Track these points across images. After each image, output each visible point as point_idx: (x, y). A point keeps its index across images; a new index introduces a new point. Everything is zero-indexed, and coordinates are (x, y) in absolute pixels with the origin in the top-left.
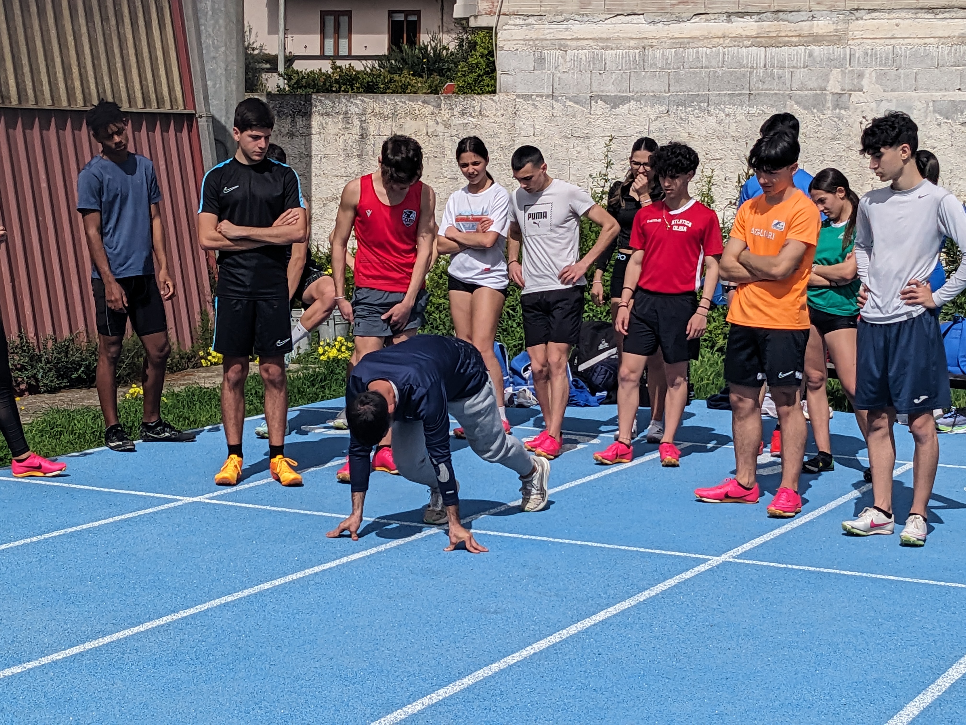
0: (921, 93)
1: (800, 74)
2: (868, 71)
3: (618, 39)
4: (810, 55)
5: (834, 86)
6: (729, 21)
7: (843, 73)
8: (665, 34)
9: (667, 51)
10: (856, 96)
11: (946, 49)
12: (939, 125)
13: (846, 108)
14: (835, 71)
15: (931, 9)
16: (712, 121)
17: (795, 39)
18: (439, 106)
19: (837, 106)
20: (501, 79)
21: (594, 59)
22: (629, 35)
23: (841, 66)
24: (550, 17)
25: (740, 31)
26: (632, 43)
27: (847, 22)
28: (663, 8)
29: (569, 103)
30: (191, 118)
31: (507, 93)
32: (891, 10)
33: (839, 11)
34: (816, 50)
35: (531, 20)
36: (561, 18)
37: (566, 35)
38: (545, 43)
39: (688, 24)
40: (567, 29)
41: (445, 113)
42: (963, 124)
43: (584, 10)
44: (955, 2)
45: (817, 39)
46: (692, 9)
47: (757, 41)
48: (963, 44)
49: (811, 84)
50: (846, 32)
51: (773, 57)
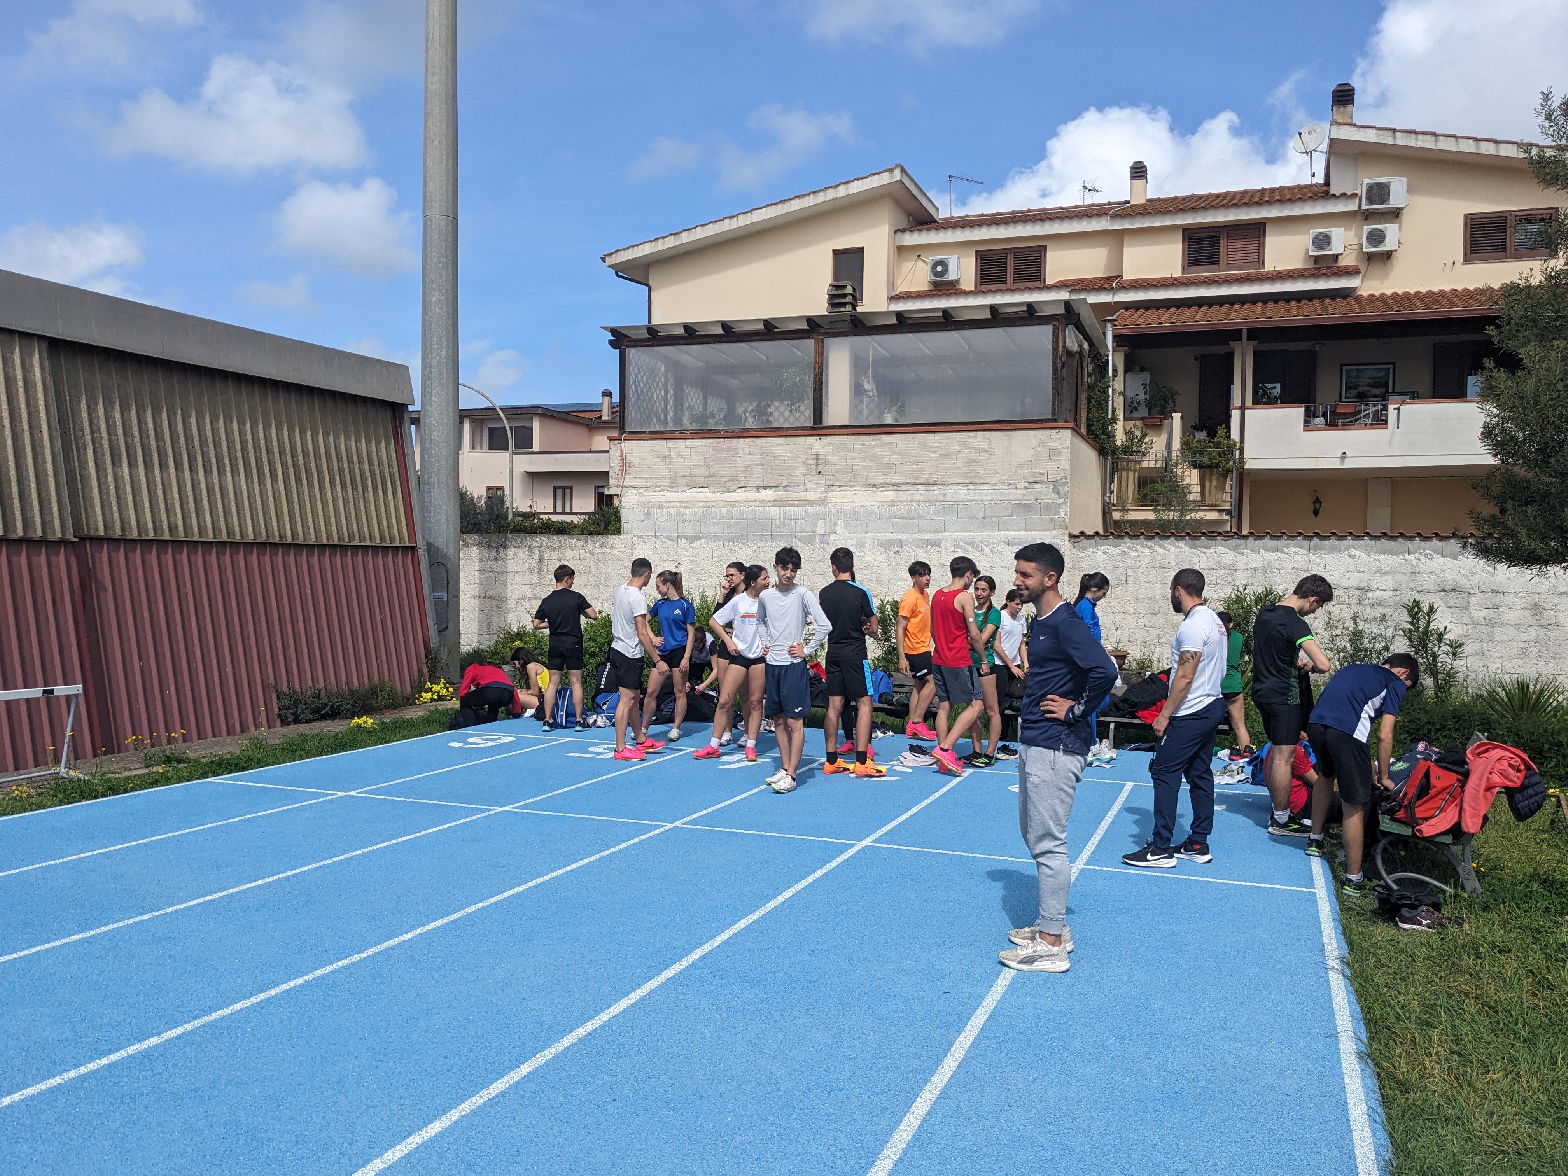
0: (870, 535)
1: (801, 523)
2: (839, 521)
3: (693, 502)
4: (806, 512)
5: (820, 530)
6: (758, 491)
7: (825, 522)
8: (721, 499)
9: (722, 509)
10: (833, 536)
11: (884, 509)
13: (827, 544)
14: (820, 521)
15: (874, 486)
16: (750, 550)
17: (797, 502)
18: (587, 542)
19: (822, 542)
20: (624, 525)
21: (679, 514)
22: (700, 500)
23: (824, 518)
24: (653, 489)
25: (765, 498)
26: (702, 504)
27: (826, 492)
28: (719, 484)
29: (664, 540)
30: (413, 548)
31: (628, 534)
32: (852, 486)
33: (822, 486)
34: (810, 509)
35: (642, 490)
36: (659, 489)
37: (663, 499)
38: (650, 504)
39: (734, 493)
40: (663, 496)
41: (590, 546)
42: (895, 553)
43: (673, 485)
44: (888, 481)
45: (810, 503)
46: (736, 484)
47: (775, 503)
48: (894, 505)
49: (807, 529)
50: (826, 498)
51: (784, 513)
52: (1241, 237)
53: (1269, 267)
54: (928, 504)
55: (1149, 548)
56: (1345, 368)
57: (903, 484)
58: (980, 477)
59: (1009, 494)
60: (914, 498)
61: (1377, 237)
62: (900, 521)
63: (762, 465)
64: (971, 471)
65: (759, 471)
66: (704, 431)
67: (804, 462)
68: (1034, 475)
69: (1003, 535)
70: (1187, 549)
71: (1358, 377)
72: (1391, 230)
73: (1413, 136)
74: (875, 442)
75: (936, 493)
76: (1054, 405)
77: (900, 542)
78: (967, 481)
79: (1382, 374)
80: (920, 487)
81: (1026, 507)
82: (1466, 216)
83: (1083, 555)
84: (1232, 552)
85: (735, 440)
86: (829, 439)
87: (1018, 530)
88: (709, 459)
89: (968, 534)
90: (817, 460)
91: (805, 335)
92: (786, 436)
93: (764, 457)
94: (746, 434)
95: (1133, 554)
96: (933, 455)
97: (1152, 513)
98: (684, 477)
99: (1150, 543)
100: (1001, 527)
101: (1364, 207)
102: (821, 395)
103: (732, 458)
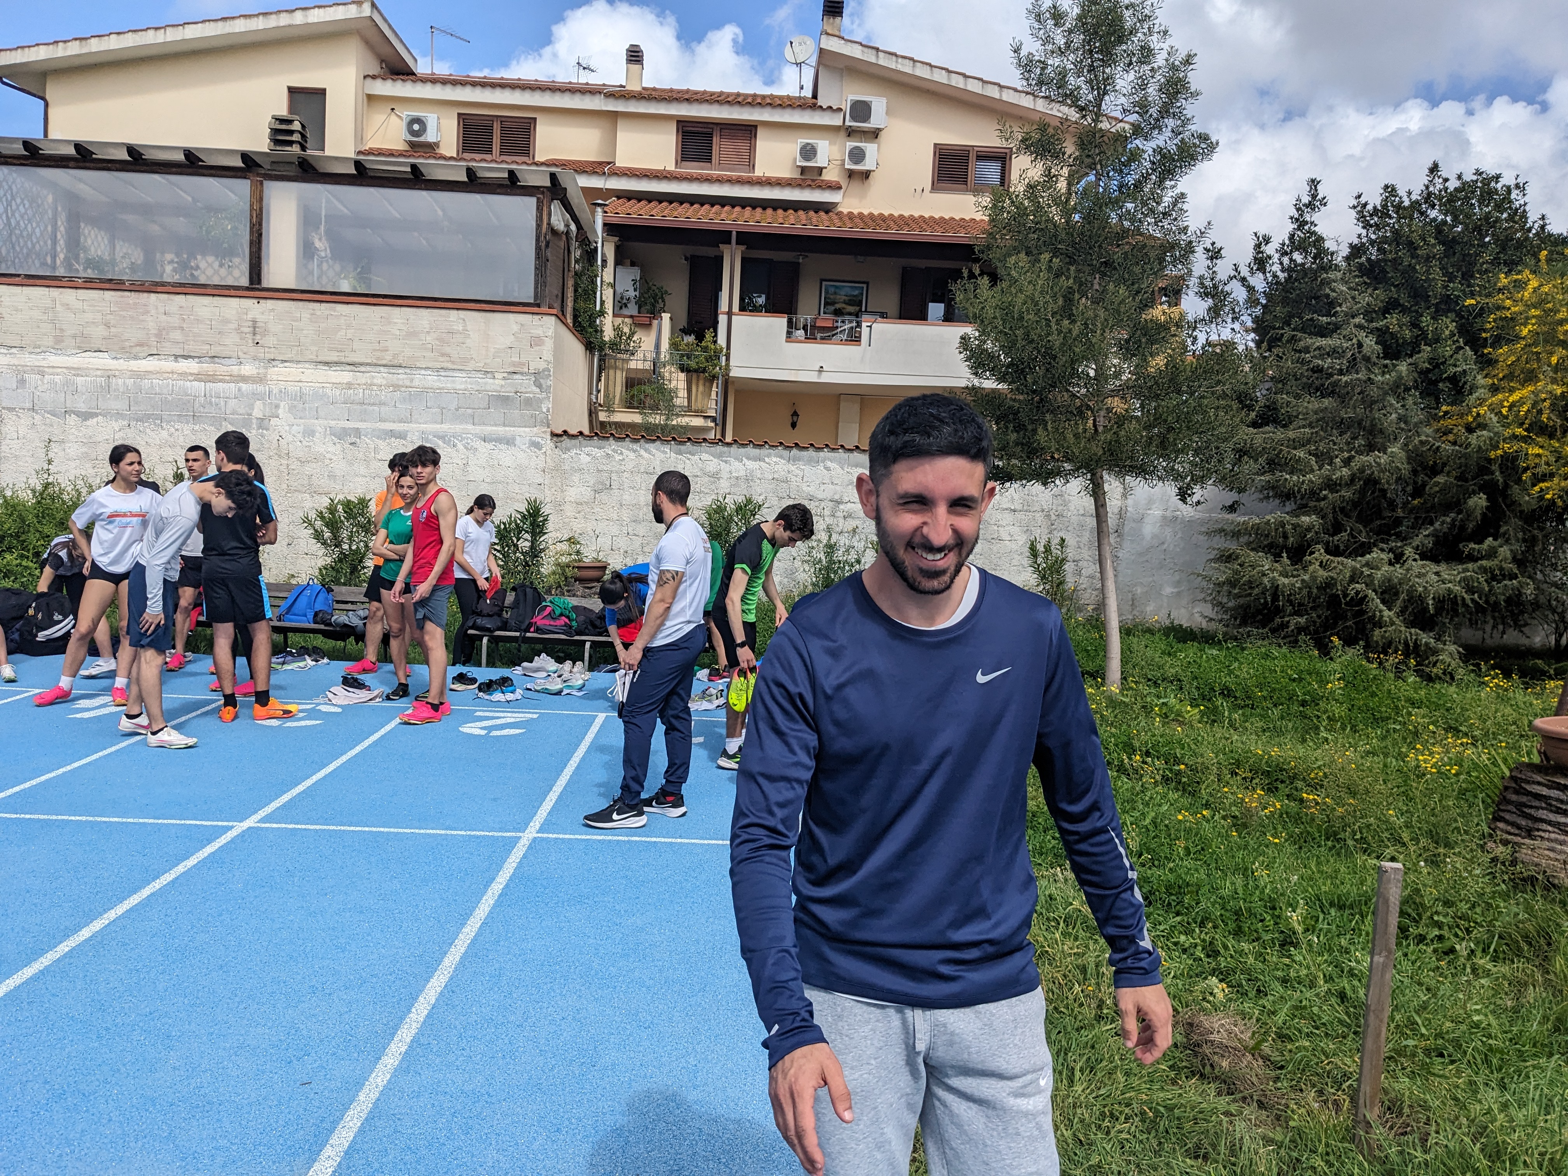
0: (321, 421)
1: (232, 403)
2: (281, 404)
3: (87, 369)
4: (239, 390)
5: (257, 413)
6: (176, 361)
7: (264, 404)
8: (125, 367)
9: (127, 381)
10: (274, 421)
11: (338, 392)
13: (267, 429)
14: (258, 402)
15: (326, 363)
16: (164, 434)
17: (227, 378)
19: (260, 427)
21: (67, 383)
22: (96, 366)
23: (263, 399)
24: (30, 349)
25: (185, 369)
26: (99, 373)
27: (266, 368)
28: (123, 348)
29: (46, 415)
32: (299, 362)
33: (260, 360)
34: (244, 387)
35: (14, 350)
36: (39, 350)
37: (44, 363)
38: (26, 368)
39: (144, 361)
40: (44, 359)
42: (351, 444)
43: (58, 345)
44: (343, 360)
45: (244, 379)
46: (146, 351)
47: (199, 377)
48: (350, 388)
49: (241, 411)
50: (265, 375)
51: (211, 390)
52: (733, 137)
53: (758, 172)
54: (391, 389)
55: (634, 451)
56: (824, 283)
57: (361, 364)
58: (453, 363)
59: (486, 384)
60: (375, 381)
61: (858, 155)
62: (358, 407)
63: (182, 329)
64: (443, 355)
65: (177, 335)
66: (102, 281)
67: (238, 330)
68: (514, 364)
69: (478, 429)
70: (673, 454)
71: (835, 293)
72: (870, 148)
73: (894, 58)
74: (328, 312)
75: (401, 377)
76: (536, 288)
77: (357, 432)
78: (438, 365)
79: (856, 292)
80: (382, 369)
81: (504, 400)
82: (935, 145)
83: (566, 456)
84: (716, 460)
85: (145, 295)
86: (269, 302)
87: (496, 425)
88: (109, 317)
89: (439, 426)
90: (254, 328)
91: (239, 174)
92: (213, 296)
93: (184, 320)
94: (159, 289)
95: (618, 457)
96: (398, 333)
97: (638, 415)
98: (74, 337)
99: (636, 446)
100: (476, 421)
101: (848, 123)
102: (259, 249)
103: (141, 317)
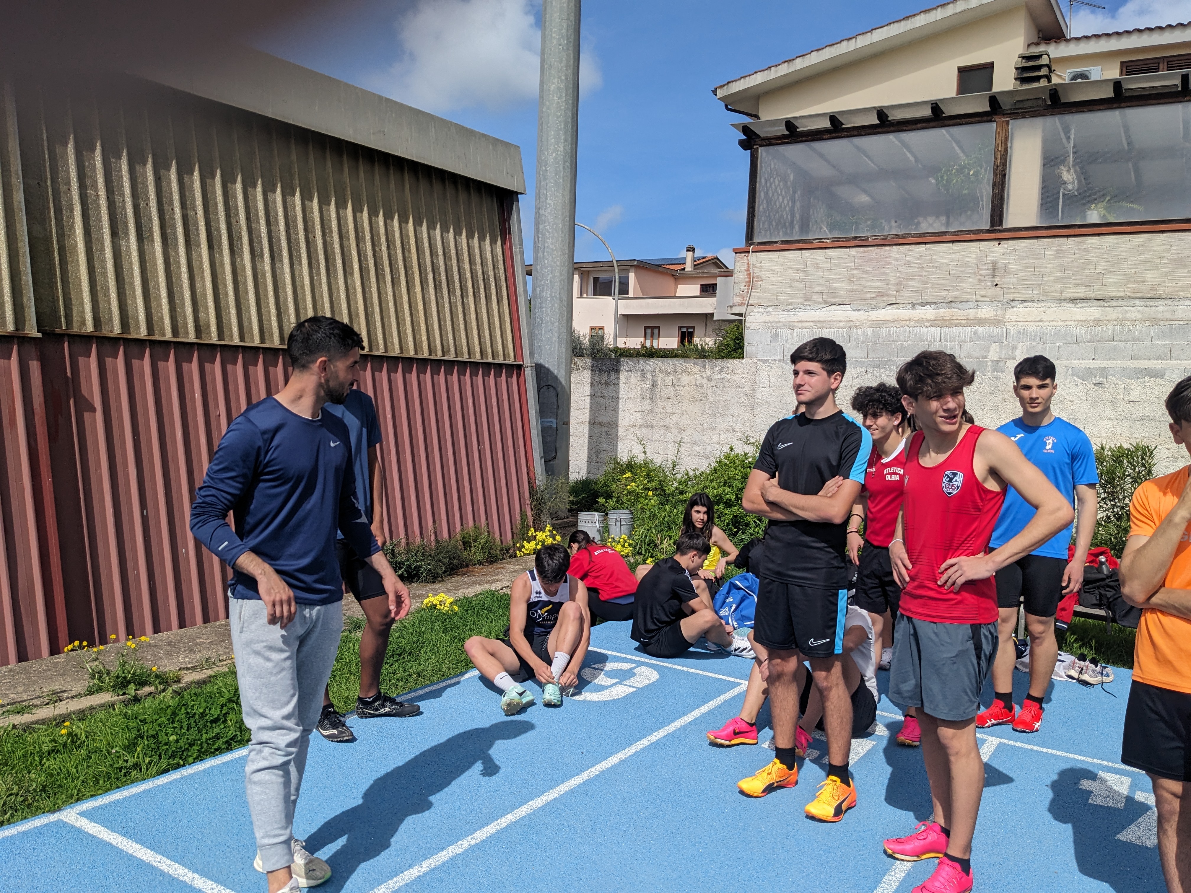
1: (967, 347)
2: (1020, 345)
3: (831, 321)
4: (975, 333)
5: (994, 356)
6: (914, 309)
7: (1001, 346)
8: (866, 318)
9: (867, 330)
11: (1083, 330)
12: (1077, 385)
13: (1003, 372)
14: (994, 345)
15: (1072, 300)
17: (963, 322)
18: (704, 366)
19: (995, 370)
20: (747, 348)
22: (839, 319)
23: (1000, 341)
24: (783, 307)
25: (922, 316)
26: (841, 324)
27: (1004, 309)
28: (865, 300)
30: (519, 367)
31: (751, 358)
32: (1040, 301)
33: (998, 302)
34: (980, 329)
35: (770, 309)
36: (790, 307)
37: (795, 319)
38: (779, 324)
39: (883, 311)
40: (794, 315)
41: (708, 372)
42: (1096, 384)
43: (807, 302)
44: (1091, 295)
45: (981, 322)
46: (886, 301)
47: (934, 323)
48: (1098, 325)
49: (975, 354)
50: (1003, 317)
51: (946, 335)
54: (1148, 323)
57: (1112, 299)
60: (1128, 316)
62: (1107, 344)
63: (921, 277)
65: (915, 284)
66: (848, 239)
67: (977, 274)
74: (1076, 246)
75: (1161, 309)
77: (1104, 372)
80: (1137, 302)
85: (887, 248)
86: (1011, 242)
88: (853, 272)
90: (994, 269)
91: (985, 119)
92: (953, 242)
93: (923, 268)
94: (901, 241)
96: (1158, 261)
98: (822, 293)
102: (1003, 190)
103: (883, 270)
